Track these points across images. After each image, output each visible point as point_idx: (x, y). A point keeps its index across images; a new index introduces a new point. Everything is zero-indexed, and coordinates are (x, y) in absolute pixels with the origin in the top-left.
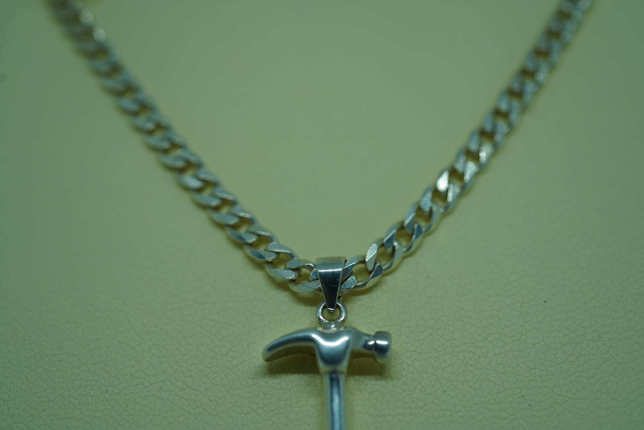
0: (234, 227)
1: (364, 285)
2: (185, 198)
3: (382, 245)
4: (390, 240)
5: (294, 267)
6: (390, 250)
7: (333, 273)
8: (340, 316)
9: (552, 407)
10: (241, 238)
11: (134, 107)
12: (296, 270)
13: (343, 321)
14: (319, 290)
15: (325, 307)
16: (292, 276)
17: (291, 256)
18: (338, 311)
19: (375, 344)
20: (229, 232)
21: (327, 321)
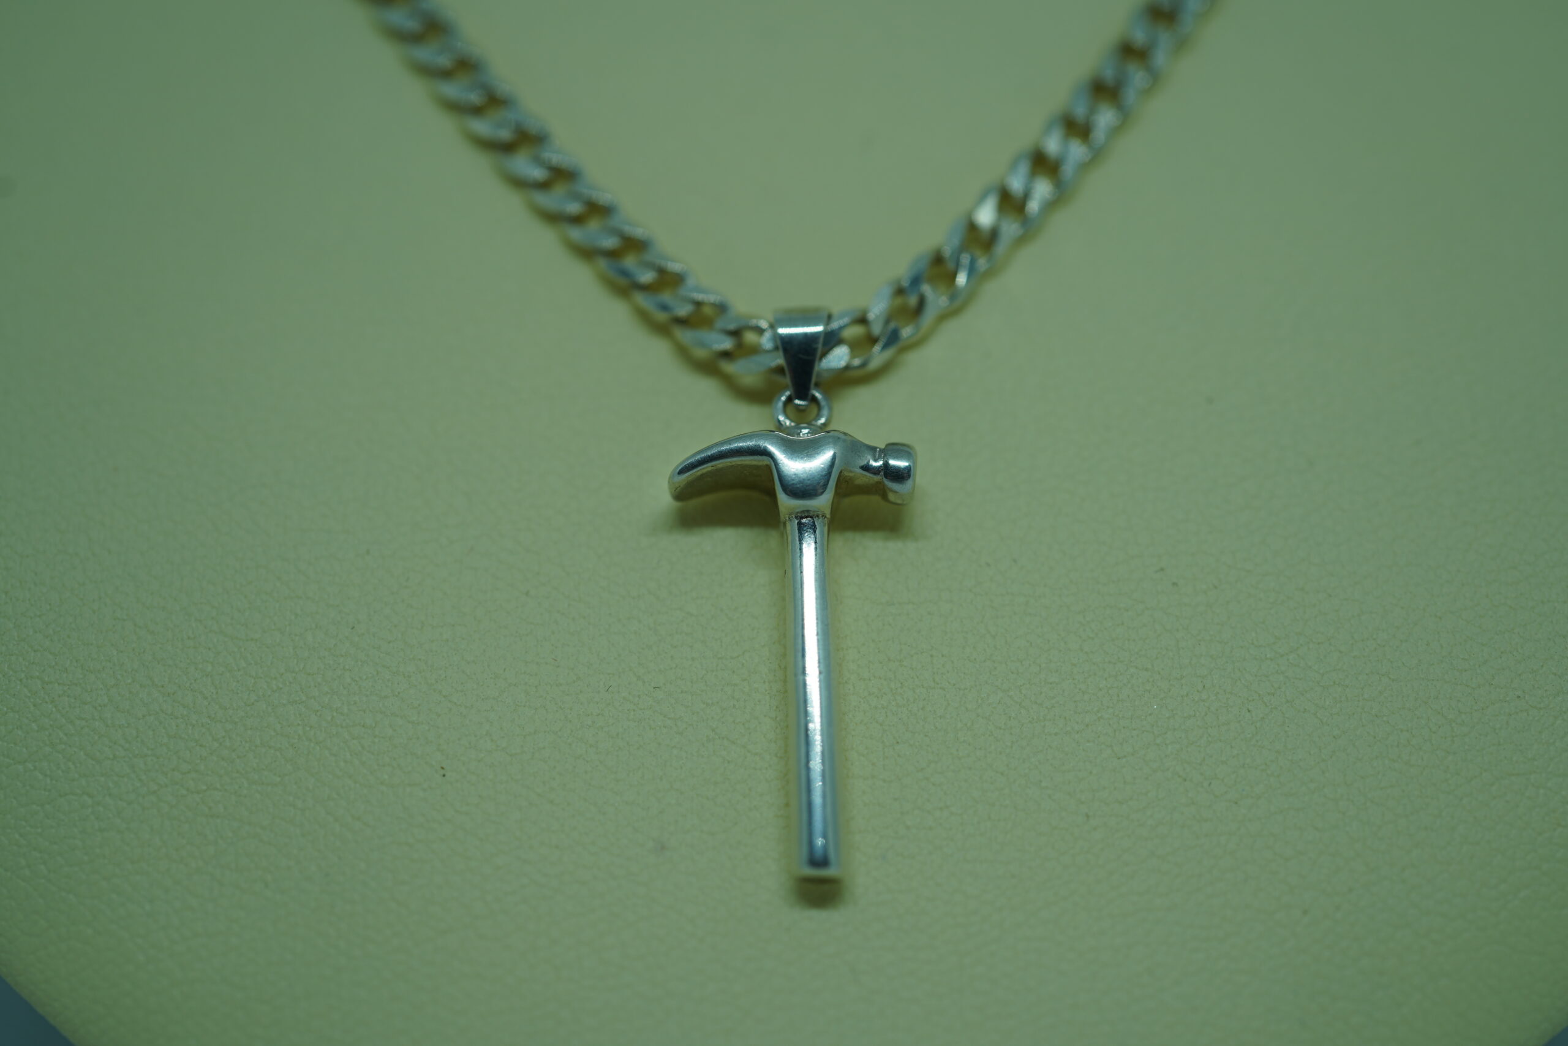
0: (612, 255)
1: (864, 365)
2: (513, 203)
3: (900, 291)
4: (916, 281)
5: (732, 327)
6: (913, 300)
7: (806, 335)
8: (818, 417)
9: (1216, 587)
10: (625, 273)
11: (412, 24)
12: (736, 334)
13: (824, 425)
14: (780, 370)
15: (790, 400)
16: (727, 344)
17: (722, 308)
18: (814, 409)
19: (886, 465)
20: (602, 263)
21: (793, 424)
